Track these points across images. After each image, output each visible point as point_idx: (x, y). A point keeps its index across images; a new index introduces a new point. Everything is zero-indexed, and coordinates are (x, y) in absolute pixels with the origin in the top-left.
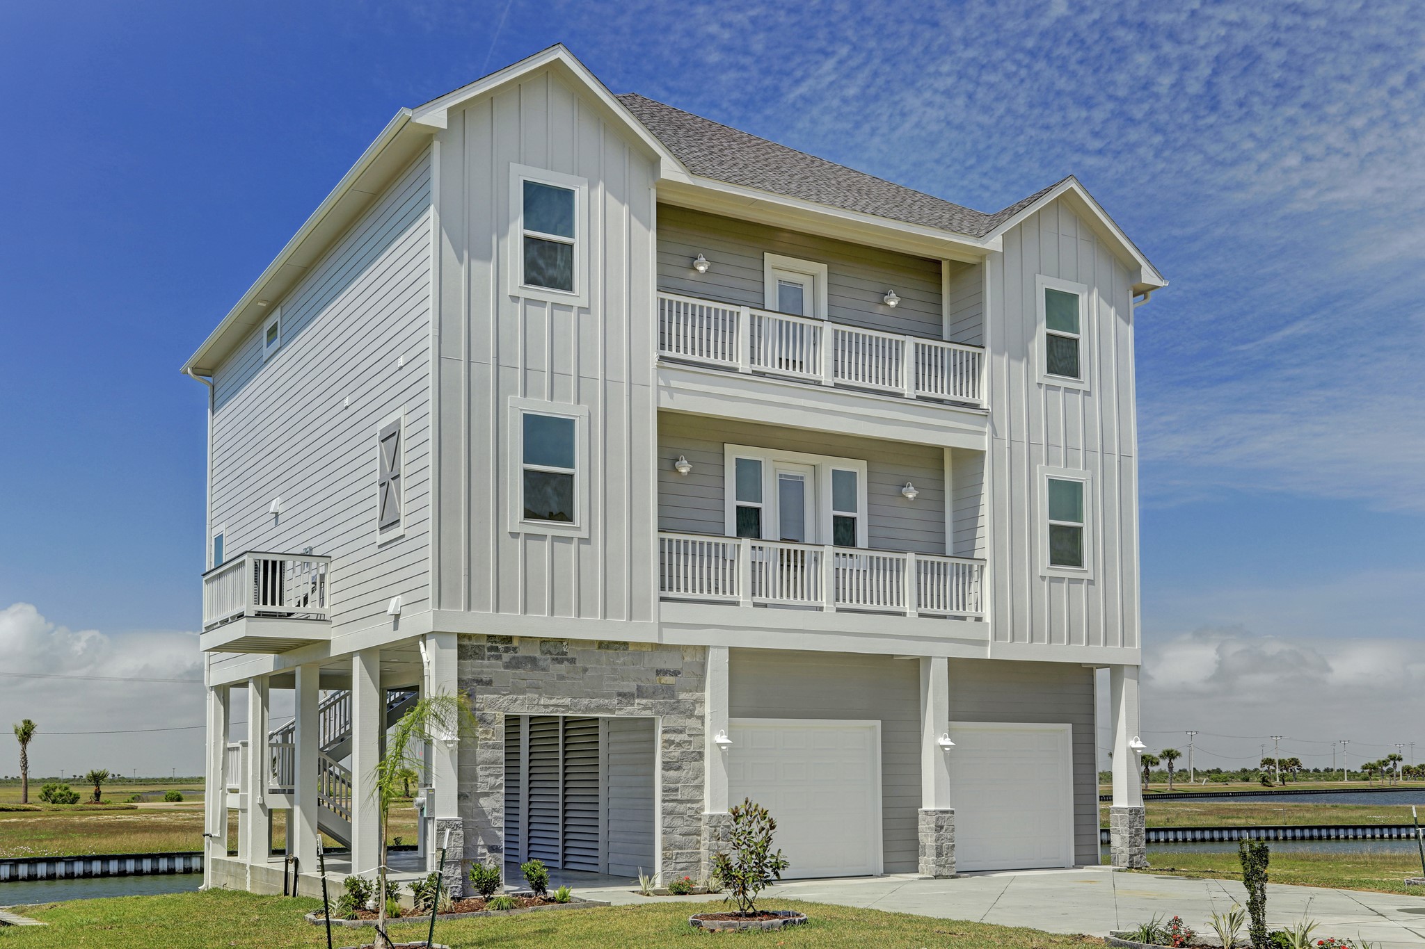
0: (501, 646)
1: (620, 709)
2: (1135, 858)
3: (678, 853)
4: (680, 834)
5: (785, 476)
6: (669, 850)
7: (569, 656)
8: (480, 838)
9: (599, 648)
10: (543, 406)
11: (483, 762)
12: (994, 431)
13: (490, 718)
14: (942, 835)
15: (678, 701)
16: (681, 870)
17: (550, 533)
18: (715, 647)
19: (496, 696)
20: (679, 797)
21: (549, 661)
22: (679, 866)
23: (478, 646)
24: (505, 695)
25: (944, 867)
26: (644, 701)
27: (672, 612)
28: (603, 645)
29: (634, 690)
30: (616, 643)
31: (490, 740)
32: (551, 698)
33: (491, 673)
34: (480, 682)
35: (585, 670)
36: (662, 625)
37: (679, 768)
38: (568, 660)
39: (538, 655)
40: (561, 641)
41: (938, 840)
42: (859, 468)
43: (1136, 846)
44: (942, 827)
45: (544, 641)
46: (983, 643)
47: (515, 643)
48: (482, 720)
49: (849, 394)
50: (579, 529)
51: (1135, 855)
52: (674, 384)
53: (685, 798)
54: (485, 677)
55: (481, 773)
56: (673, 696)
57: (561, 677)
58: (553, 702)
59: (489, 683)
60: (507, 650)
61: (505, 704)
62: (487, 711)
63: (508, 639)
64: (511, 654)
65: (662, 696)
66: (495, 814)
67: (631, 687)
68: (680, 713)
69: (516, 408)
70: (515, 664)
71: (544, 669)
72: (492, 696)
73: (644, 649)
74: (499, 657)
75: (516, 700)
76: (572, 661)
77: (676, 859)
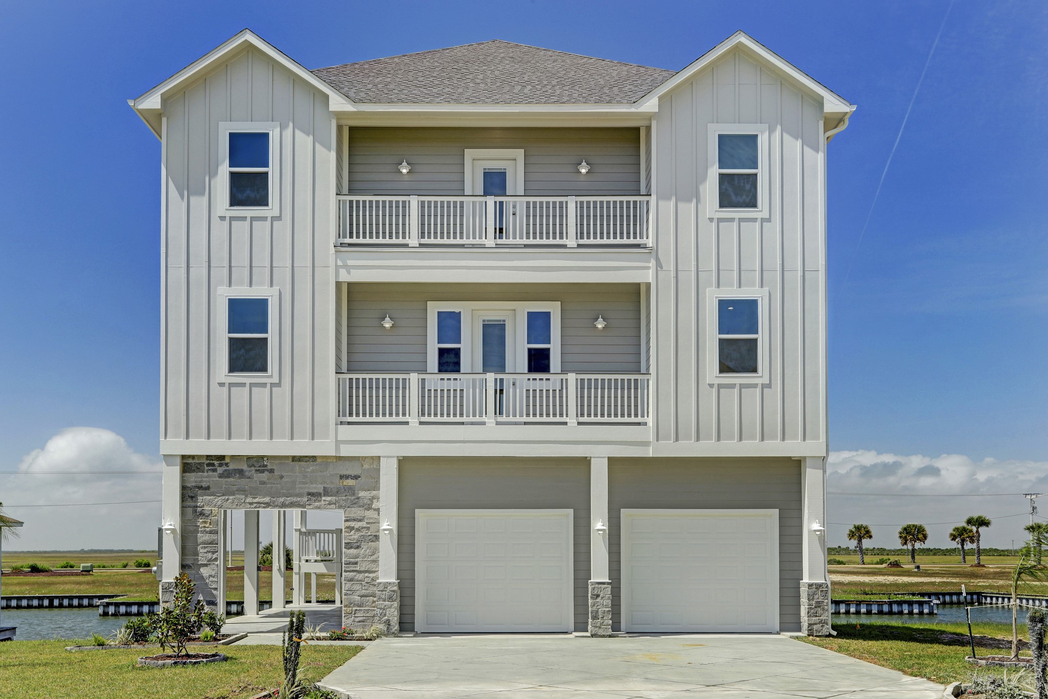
0: (216, 463)
1: (309, 505)
2: (815, 627)
3: (356, 610)
4: (359, 596)
5: (488, 321)
6: (349, 607)
7: (269, 467)
8: (201, 595)
9: (293, 461)
10: (243, 292)
11: (203, 543)
12: (659, 265)
13: (207, 513)
14: (598, 602)
15: (358, 498)
16: (359, 622)
17: (248, 381)
18: (384, 457)
19: (212, 497)
20: (358, 569)
21: (254, 471)
22: (357, 620)
23: (199, 464)
24: (219, 496)
25: (600, 628)
26: (329, 499)
27: (346, 432)
28: (294, 459)
29: (321, 491)
30: (306, 457)
31: (208, 528)
32: (255, 498)
33: (209, 482)
34: (200, 488)
35: (282, 477)
36: (338, 443)
37: (358, 547)
38: (267, 470)
39: (245, 467)
40: (262, 457)
41: (594, 605)
42: (554, 309)
43: (816, 616)
44: (598, 596)
45: (249, 458)
46: (646, 444)
47: (227, 460)
48: (202, 514)
49: (508, 251)
50: (271, 376)
51: (815, 624)
52: (350, 263)
53: (362, 569)
54: (204, 485)
55: (201, 551)
56: (354, 494)
57: (263, 483)
58: (256, 500)
59: (208, 488)
60: (221, 465)
61: (219, 503)
62: (206, 508)
63: (221, 458)
64: (224, 468)
65: (345, 494)
66: (211, 579)
67: (318, 488)
68: (360, 506)
69: (223, 294)
70: (227, 474)
71: (249, 478)
72: (209, 497)
73: (329, 460)
74: (215, 470)
75: (228, 500)
76: (272, 471)
77: (355, 614)
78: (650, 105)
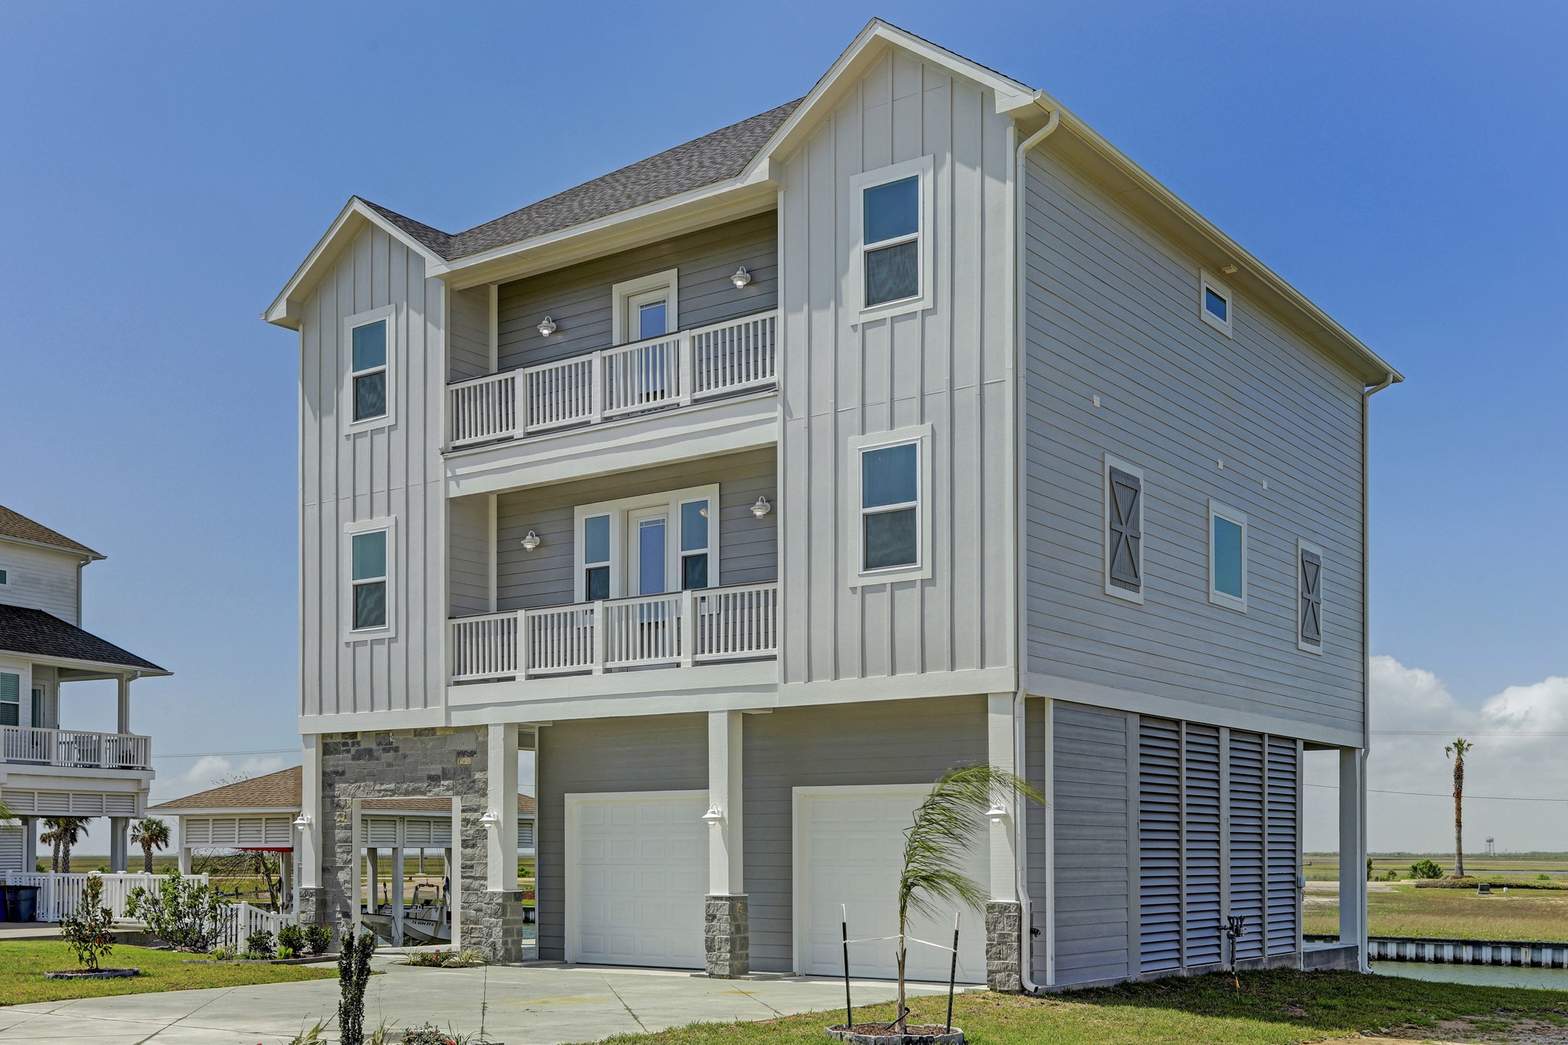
0: (350, 741)
1: (430, 791)
3: (472, 928)
4: (474, 910)
6: (466, 924)
7: (395, 745)
8: (338, 905)
9: (415, 736)
10: (365, 526)
11: (340, 841)
12: (787, 412)
13: (343, 803)
14: (714, 926)
15: (474, 782)
16: (475, 944)
17: (369, 637)
18: (492, 725)
19: (346, 785)
20: (473, 874)
21: (381, 751)
22: (473, 941)
23: (335, 743)
24: (352, 783)
25: (717, 964)
26: (446, 783)
27: (459, 695)
28: (418, 733)
29: (440, 773)
30: (426, 729)
31: (343, 822)
32: (382, 784)
33: (344, 765)
34: (337, 773)
35: (405, 756)
36: (449, 710)
37: (474, 846)
38: (392, 748)
39: (374, 746)
40: (387, 732)
41: (709, 931)
42: (711, 495)
44: (714, 917)
45: (378, 733)
46: (770, 688)
47: (359, 738)
48: (338, 805)
50: (389, 630)
53: (478, 875)
54: (340, 769)
55: (339, 850)
56: (470, 776)
57: (390, 765)
58: (383, 787)
59: (343, 773)
60: (353, 744)
61: (352, 791)
62: (342, 798)
63: (354, 735)
64: (356, 748)
65: (461, 776)
66: (346, 885)
67: (436, 769)
68: (475, 792)
69: (350, 531)
70: (357, 757)
71: (377, 759)
72: (344, 785)
73: (447, 733)
74: (348, 751)
75: (360, 787)
76: (396, 749)
77: (470, 934)
78: (759, 172)
